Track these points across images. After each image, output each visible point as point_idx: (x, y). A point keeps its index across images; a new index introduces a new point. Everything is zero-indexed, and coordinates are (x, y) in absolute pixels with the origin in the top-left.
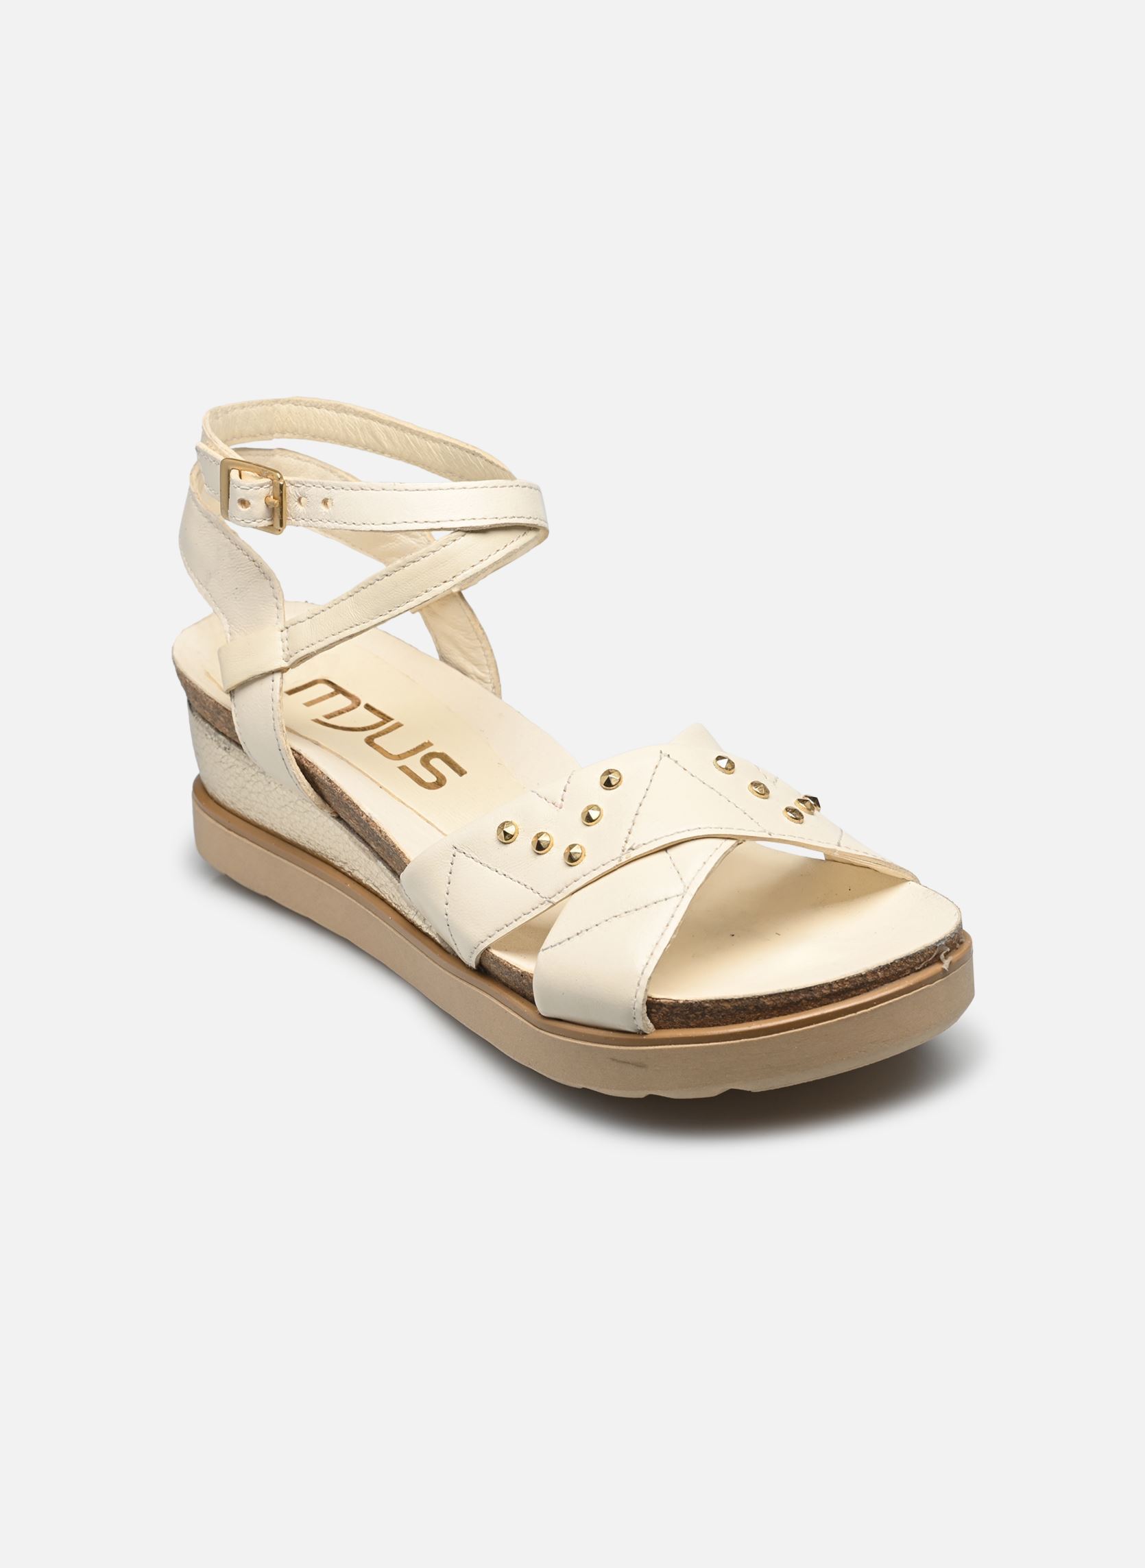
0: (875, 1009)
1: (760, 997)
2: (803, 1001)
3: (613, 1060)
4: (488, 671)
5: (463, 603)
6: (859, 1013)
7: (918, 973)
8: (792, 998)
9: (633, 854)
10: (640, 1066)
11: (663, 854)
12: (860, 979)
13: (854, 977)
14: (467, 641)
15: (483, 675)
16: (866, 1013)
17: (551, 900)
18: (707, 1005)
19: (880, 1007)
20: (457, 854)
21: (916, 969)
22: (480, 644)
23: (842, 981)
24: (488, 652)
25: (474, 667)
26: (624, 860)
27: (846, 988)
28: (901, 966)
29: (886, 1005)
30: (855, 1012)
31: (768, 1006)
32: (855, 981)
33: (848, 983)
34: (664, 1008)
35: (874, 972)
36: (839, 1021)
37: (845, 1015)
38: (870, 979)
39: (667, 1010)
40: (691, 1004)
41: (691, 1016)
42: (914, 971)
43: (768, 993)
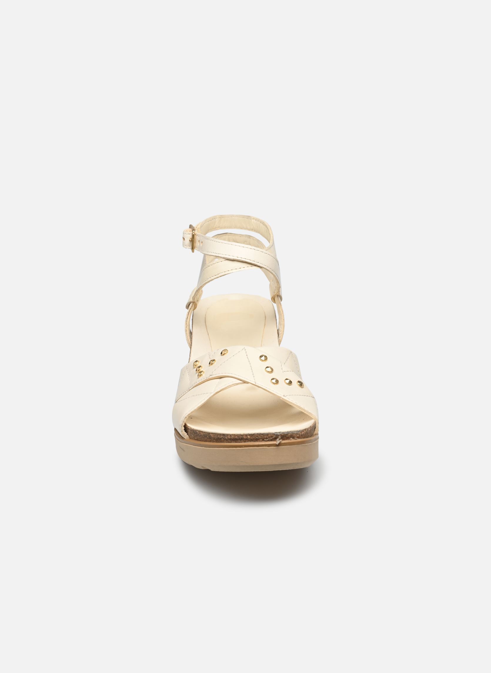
0: (243, 449)
1: (210, 433)
2: (222, 439)
6: (237, 448)
7: (265, 442)
8: (219, 436)
10: (184, 451)
12: (241, 436)
13: (239, 435)
16: (240, 449)
19: (244, 449)
21: (265, 440)
23: (234, 435)
27: (236, 438)
28: (257, 436)
29: (247, 449)
30: (236, 448)
31: (212, 437)
32: (239, 436)
33: (237, 436)
34: (190, 430)
35: (246, 435)
36: (230, 449)
37: (232, 448)
38: (245, 437)
41: (195, 435)
42: (263, 440)
43: (212, 432)
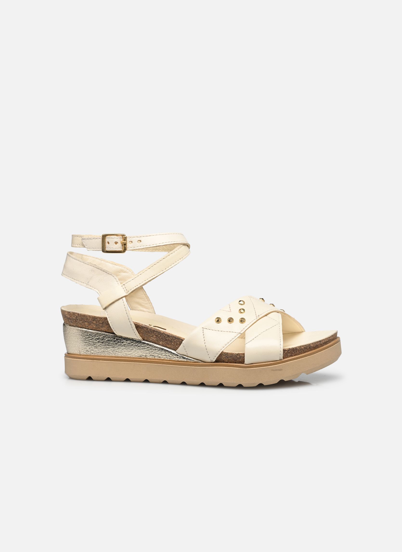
3: (272, 370)
4: (151, 310)
5: (143, 290)
9: (260, 317)
10: (280, 370)
11: (266, 317)
14: (144, 302)
15: (150, 311)
17: (240, 333)
18: (298, 348)
20: (204, 329)
22: (148, 302)
24: (151, 304)
25: (147, 309)
26: (258, 319)
34: (286, 351)
39: (287, 352)
40: (294, 348)
41: (293, 352)
